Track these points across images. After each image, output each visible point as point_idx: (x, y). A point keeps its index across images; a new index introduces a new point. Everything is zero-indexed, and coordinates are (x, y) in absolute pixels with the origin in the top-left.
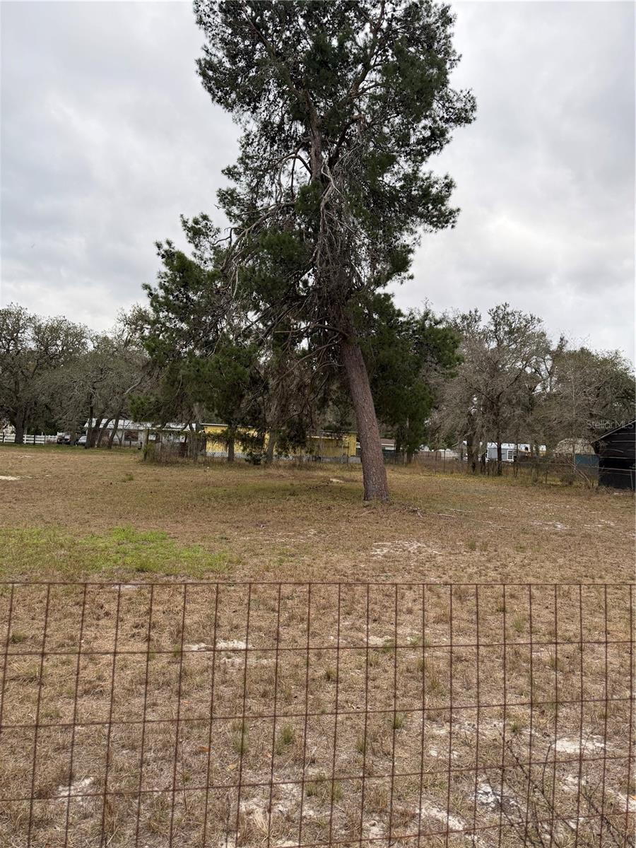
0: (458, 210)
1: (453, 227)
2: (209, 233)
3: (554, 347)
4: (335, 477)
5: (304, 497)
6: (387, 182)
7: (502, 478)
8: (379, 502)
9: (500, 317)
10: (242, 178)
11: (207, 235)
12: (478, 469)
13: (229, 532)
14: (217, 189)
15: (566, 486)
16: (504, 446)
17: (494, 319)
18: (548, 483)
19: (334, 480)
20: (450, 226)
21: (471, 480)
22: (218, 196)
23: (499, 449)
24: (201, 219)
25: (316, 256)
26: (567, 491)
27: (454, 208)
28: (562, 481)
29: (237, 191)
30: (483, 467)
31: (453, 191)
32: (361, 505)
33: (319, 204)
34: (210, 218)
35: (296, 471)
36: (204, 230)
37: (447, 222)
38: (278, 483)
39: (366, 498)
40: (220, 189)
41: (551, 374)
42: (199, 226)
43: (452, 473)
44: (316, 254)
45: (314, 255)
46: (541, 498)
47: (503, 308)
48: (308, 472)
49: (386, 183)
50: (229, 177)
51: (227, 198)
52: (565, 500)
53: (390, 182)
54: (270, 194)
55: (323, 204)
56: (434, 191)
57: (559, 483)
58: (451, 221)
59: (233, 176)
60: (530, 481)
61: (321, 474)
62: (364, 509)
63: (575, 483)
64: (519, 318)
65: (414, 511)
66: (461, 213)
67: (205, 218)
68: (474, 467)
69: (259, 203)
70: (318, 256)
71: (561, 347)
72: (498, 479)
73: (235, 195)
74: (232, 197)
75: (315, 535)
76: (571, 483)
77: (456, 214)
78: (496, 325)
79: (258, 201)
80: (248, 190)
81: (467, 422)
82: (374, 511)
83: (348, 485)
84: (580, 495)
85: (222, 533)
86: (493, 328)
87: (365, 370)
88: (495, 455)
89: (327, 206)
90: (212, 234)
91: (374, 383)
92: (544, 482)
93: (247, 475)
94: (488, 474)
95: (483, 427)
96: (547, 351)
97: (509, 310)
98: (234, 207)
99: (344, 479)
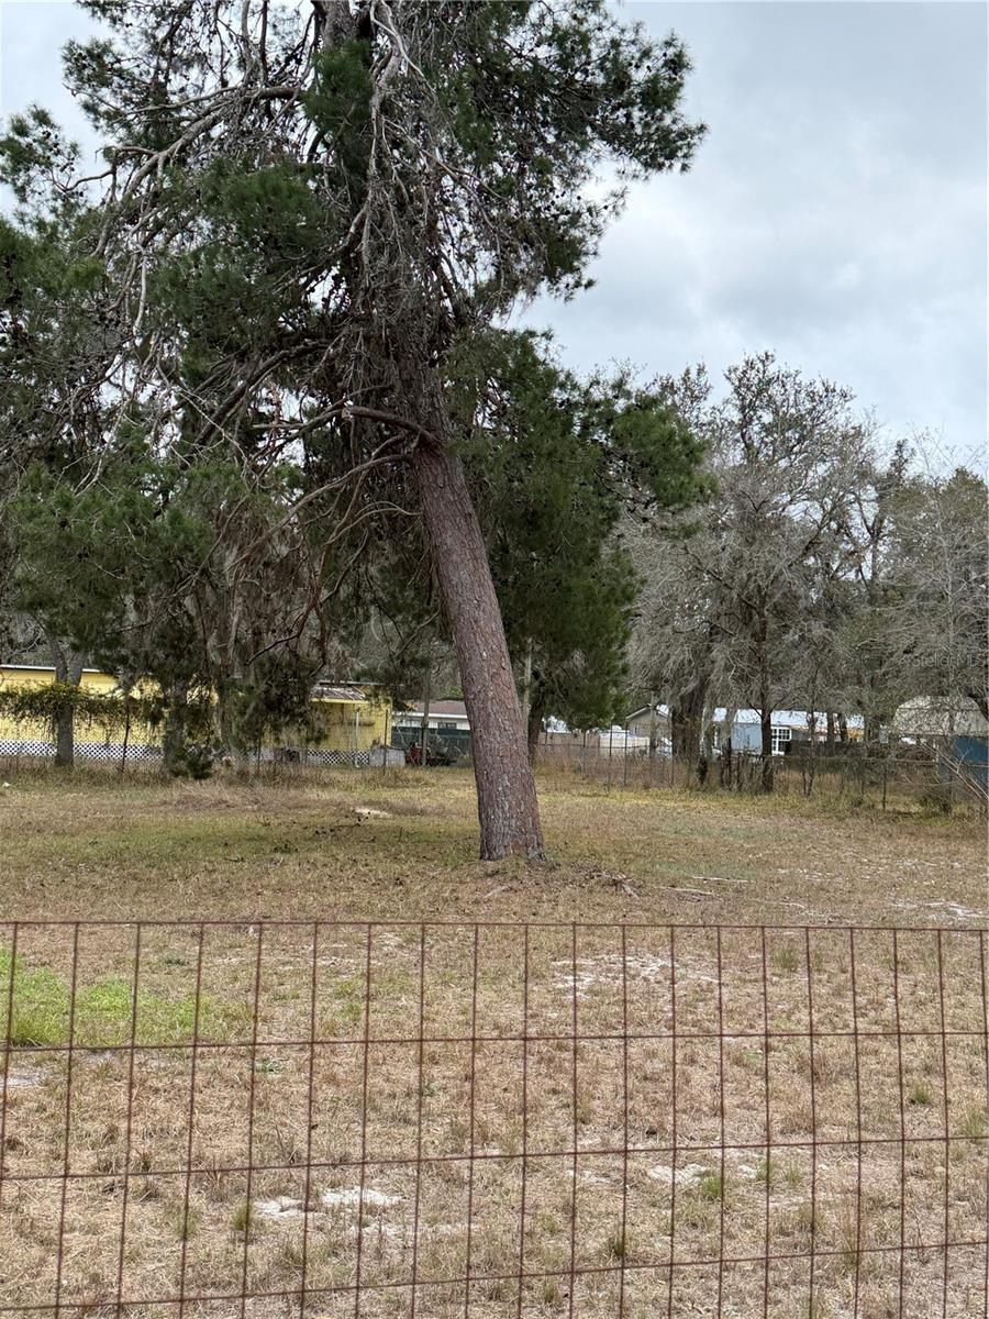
0: (702, 129)
1: (684, 168)
2: (53, 159)
3: (882, 466)
4: (366, 804)
5: (317, 855)
6: (516, 46)
7: (775, 797)
8: (522, 863)
9: (754, 389)
10: (128, 18)
11: (49, 165)
12: (714, 775)
13: (176, 945)
14: (65, 42)
15: (935, 814)
16: (780, 718)
17: (738, 393)
18: (889, 808)
19: (365, 811)
20: (677, 165)
21: (700, 803)
22: (67, 60)
23: (766, 725)
24: (31, 122)
25: (359, 234)
26: (939, 826)
27: (693, 124)
28: (923, 803)
29: (115, 49)
30: (726, 771)
31: (688, 78)
32: (478, 870)
33: (366, 101)
34: (54, 118)
35: (260, 788)
36: (40, 151)
37: (671, 156)
38: (223, 823)
39: (486, 851)
40: (72, 43)
41: (875, 533)
42: (29, 140)
43: (646, 787)
44: (361, 224)
45: (352, 230)
46: (886, 845)
47: (760, 365)
48: (293, 792)
49: (513, 49)
50: (94, 13)
51: (90, 66)
52: (943, 849)
53: (522, 47)
54: (202, 59)
55: (375, 101)
56: (639, 76)
57: (915, 808)
58: (680, 154)
59: (104, 11)
60: (844, 804)
61: (325, 796)
62: (489, 881)
63: (957, 810)
64: (798, 392)
65: (615, 883)
66: (706, 136)
67: (42, 118)
68: (703, 772)
69: (176, 82)
70: (365, 232)
71: (898, 466)
72: (765, 801)
73: (108, 59)
74: (102, 65)
75: (400, 947)
76: (946, 808)
77: (695, 140)
78: (742, 409)
79: (171, 77)
80: (145, 47)
81: (688, 656)
82: (515, 884)
83: (406, 823)
84: (974, 837)
85: (161, 949)
86: (736, 416)
87: (475, 526)
88: (756, 741)
89: (386, 107)
90: (61, 160)
91: (500, 561)
92: (880, 807)
93: (127, 802)
94: (740, 787)
95: (727, 668)
96: (865, 474)
97: (772, 370)
98: (105, 92)
99: (391, 808)
